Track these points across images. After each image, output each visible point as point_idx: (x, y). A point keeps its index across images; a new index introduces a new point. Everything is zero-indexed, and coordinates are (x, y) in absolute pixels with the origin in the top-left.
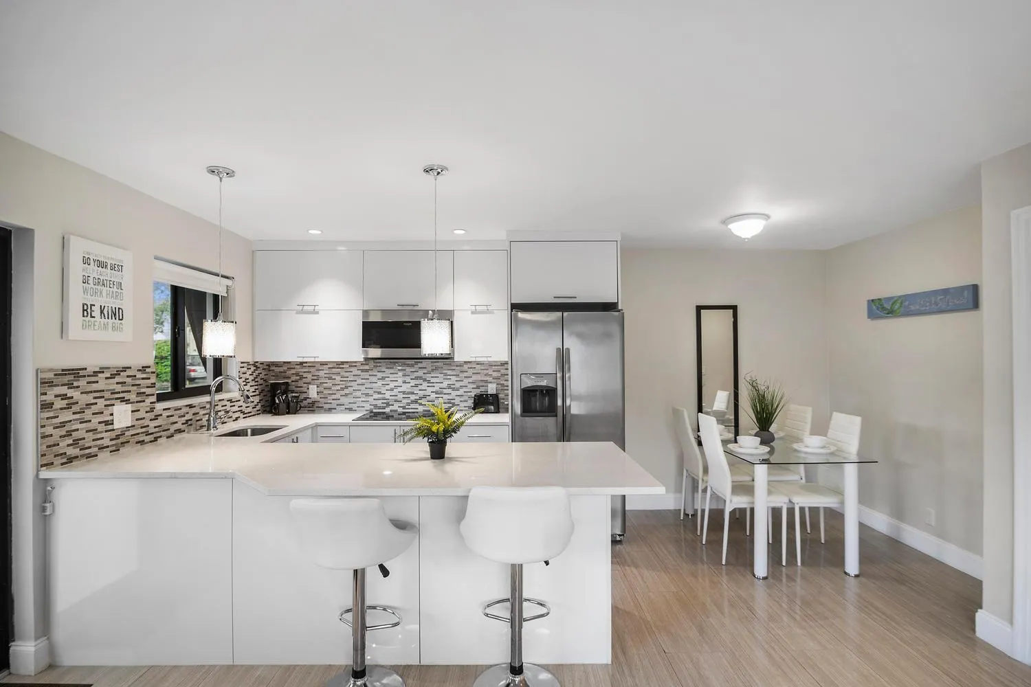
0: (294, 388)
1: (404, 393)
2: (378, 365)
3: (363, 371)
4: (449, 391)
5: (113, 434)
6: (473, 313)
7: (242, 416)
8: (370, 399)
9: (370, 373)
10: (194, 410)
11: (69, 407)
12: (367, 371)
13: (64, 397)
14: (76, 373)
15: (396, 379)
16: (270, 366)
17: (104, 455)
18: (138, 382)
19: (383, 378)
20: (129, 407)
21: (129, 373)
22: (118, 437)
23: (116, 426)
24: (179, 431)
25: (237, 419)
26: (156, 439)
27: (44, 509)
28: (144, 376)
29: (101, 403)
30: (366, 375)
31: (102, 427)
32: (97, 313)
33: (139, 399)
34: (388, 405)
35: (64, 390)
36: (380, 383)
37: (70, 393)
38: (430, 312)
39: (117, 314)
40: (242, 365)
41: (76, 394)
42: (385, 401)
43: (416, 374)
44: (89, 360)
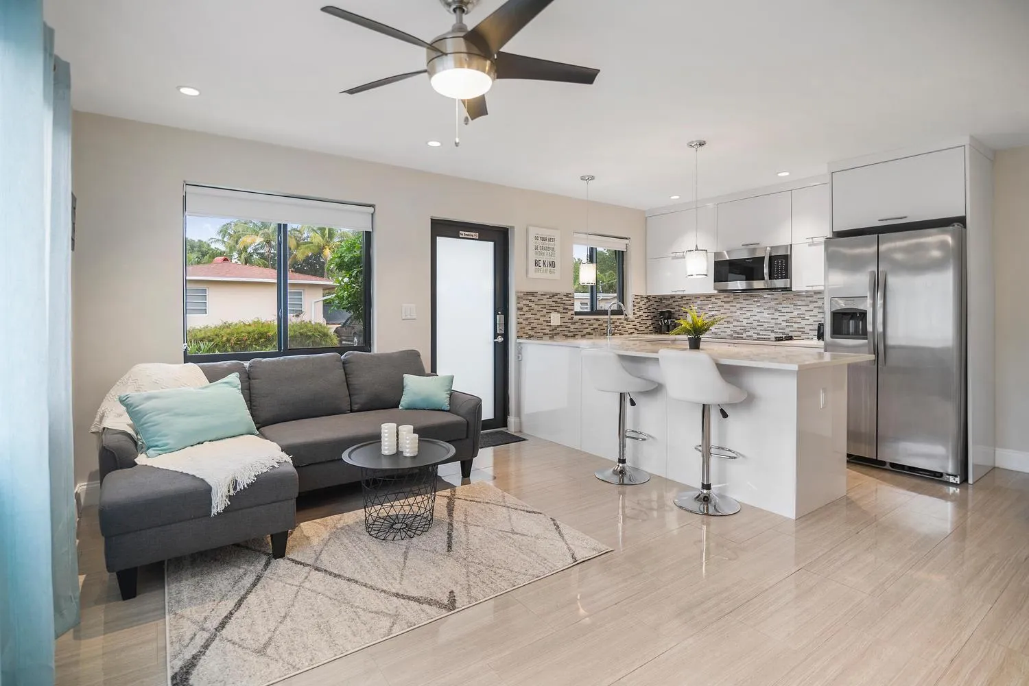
0: (677, 316)
1: (759, 321)
2: (738, 297)
3: (726, 302)
4: (799, 320)
5: (551, 328)
6: (810, 245)
7: (636, 332)
8: (731, 326)
9: (731, 304)
10: (599, 323)
11: (530, 311)
12: (728, 302)
13: (527, 305)
14: (533, 294)
15: (751, 309)
16: (661, 299)
17: (546, 337)
18: (564, 302)
19: (741, 308)
20: (559, 315)
21: (558, 296)
22: (553, 330)
23: (551, 324)
24: (589, 334)
25: (632, 333)
26: (574, 335)
27: (519, 357)
28: (567, 299)
29: (545, 310)
30: (727, 306)
31: (545, 323)
32: (542, 264)
33: (564, 311)
34: (745, 331)
35: (527, 302)
36: (739, 312)
37: (530, 304)
38: (768, 248)
39: (552, 264)
40: (637, 297)
41: (532, 305)
42: (742, 328)
43: (769, 305)
44: (539, 288)
